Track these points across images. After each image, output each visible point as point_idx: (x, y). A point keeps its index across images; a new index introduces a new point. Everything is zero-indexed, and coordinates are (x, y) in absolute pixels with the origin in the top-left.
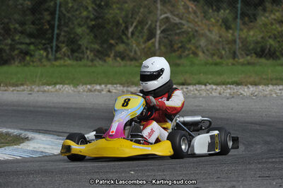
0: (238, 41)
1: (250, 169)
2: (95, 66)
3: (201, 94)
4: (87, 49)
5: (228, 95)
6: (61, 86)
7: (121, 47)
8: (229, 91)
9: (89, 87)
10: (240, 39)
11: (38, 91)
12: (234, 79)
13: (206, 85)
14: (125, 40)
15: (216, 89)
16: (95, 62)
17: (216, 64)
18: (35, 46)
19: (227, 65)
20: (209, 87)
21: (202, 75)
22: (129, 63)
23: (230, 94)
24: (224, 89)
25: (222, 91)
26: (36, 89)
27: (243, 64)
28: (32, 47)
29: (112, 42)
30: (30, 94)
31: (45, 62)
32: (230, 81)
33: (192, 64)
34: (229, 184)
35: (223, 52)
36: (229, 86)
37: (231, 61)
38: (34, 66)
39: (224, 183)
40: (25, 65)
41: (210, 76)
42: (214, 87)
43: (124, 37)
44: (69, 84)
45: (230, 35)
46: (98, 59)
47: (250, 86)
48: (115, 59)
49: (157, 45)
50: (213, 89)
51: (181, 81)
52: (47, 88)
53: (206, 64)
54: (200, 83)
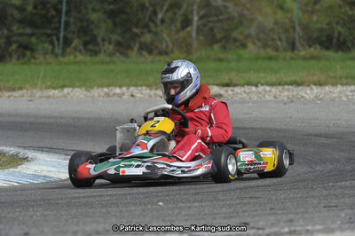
0: (298, 28)
1: (313, 197)
2: (114, 62)
3: (250, 98)
4: (103, 40)
5: (285, 99)
6: (70, 89)
7: (148, 38)
8: (286, 93)
9: (106, 90)
10: (300, 25)
11: (41, 97)
12: (294, 78)
13: (256, 86)
14: (153, 28)
15: (270, 91)
16: (115, 58)
17: (270, 58)
18: (38, 38)
19: (284, 59)
20: (261, 88)
21: (252, 72)
22: (157, 58)
23: (288, 98)
24: (280, 92)
25: (278, 93)
26: (38, 93)
27: (304, 58)
28: (33, 40)
29: (136, 30)
30: (31, 101)
31: (50, 58)
32: (288, 80)
33: (240, 59)
34: (285, 218)
35: (279, 43)
36: (286, 87)
37: (289, 54)
38: (36, 64)
39: (279, 217)
40: (24, 63)
41: (262, 75)
42: (268, 88)
43: (151, 24)
44: (80, 87)
45: (287, 21)
46: (118, 54)
47: (314, 87)
48: (141, 54)
49: (194, 34)
50: (265, 91)
51: (225, 82)
52: (52, 92)
53: (257, 58)
54: (249, 84)
